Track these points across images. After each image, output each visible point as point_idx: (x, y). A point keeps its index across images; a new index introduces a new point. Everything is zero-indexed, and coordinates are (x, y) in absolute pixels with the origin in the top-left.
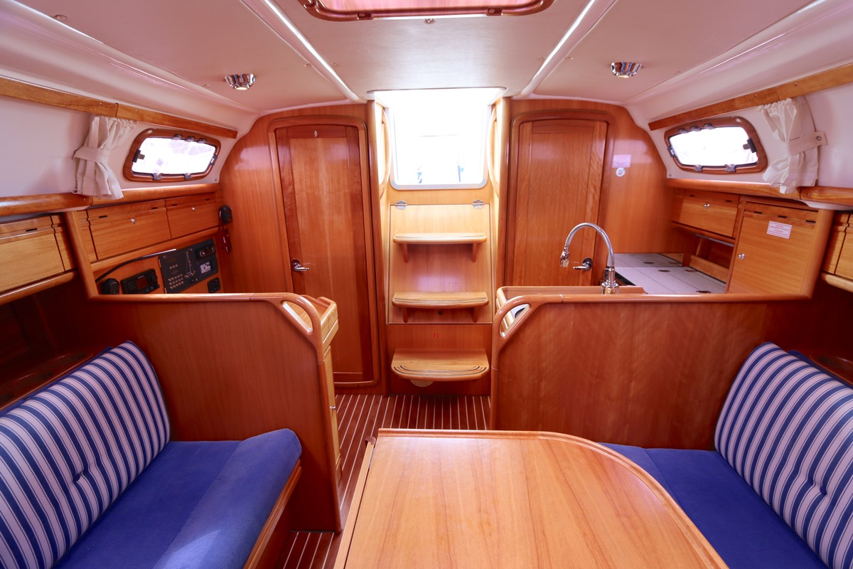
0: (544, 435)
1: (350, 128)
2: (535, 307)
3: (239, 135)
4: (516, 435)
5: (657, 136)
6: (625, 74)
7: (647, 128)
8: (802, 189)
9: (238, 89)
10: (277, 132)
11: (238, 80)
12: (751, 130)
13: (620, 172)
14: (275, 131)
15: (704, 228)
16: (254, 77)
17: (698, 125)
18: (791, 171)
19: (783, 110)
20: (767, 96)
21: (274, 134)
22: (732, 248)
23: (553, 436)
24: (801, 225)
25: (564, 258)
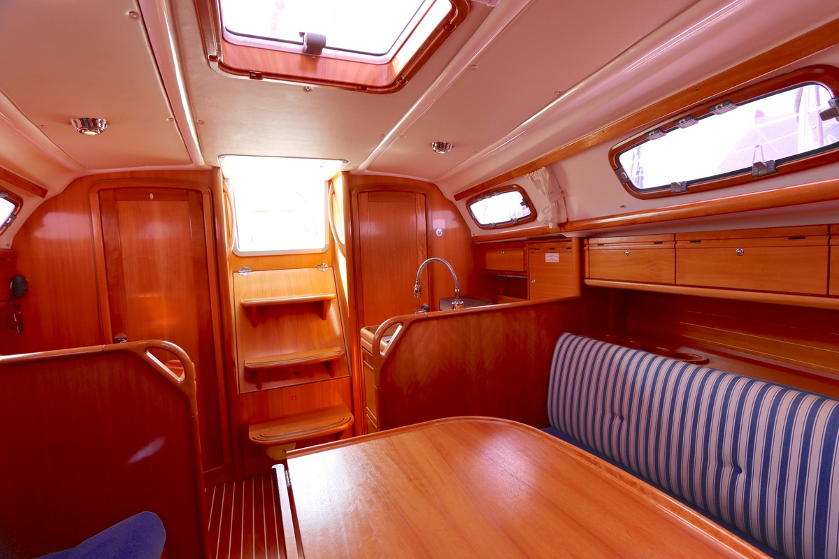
0: (438, 422)
1: (193, 192)
2: (406, 324)
3: (49, 195)
4: (417, 427)
5: (461, 205)
6: (442, 150)
7: (453, 199)
8: (561, 225)
9: (86, 133)
10: (102, 193)
11: (90, 123)
12: (523, 193)
13: (439, 232)
14: (99, 192)
15: (504, 269)
16: (107, 123)
17: (490, 193)
18: (553, 214)
19: (541, 175)
20: (530, 168)
21: (97, 195)
22: (526, 279)
23: (446, 420)
24: (564, 252)
25: (417, 292)
